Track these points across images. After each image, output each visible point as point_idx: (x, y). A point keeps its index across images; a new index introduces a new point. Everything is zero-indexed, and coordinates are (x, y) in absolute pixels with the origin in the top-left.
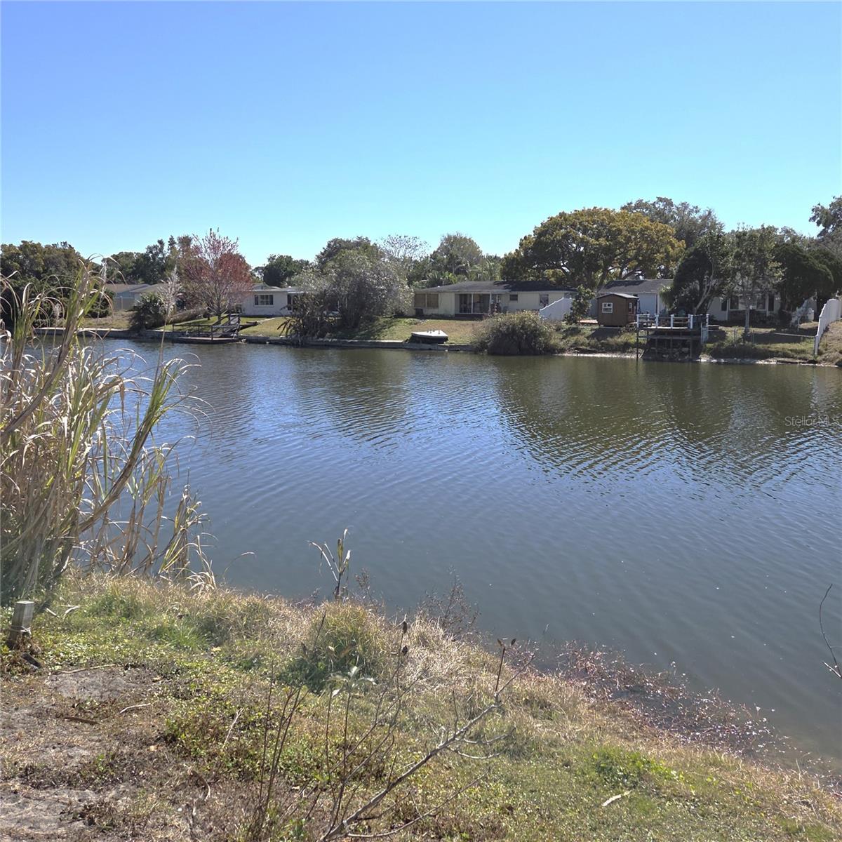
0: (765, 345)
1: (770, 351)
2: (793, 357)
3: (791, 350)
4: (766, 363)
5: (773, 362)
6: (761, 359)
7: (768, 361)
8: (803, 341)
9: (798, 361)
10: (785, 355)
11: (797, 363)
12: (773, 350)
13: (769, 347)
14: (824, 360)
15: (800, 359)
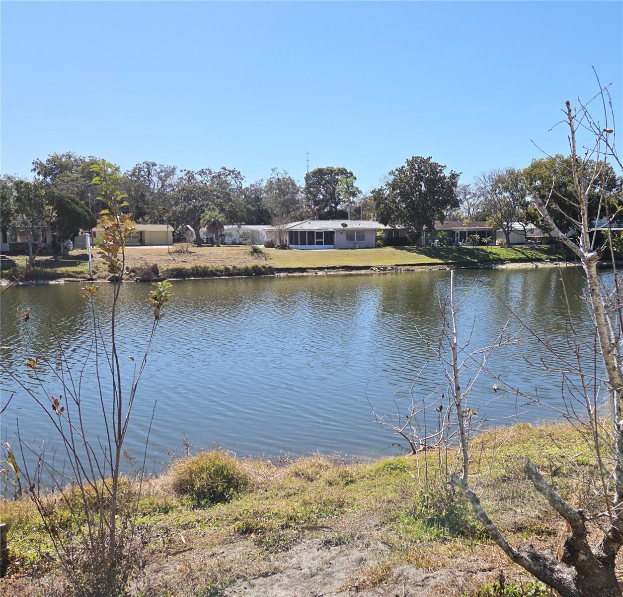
0: (52, 269)
1: (57, 274)
2: (75, 277)
3: (73, 272)
4: (57, 283)
5: (62, 281)
6: (52, 280)
7: (58, 281)
8: (79, 265)
9: (80, 280)
10: (69, 276)
11: (80, 281)
12: (59, 272)
13: (56, 271)
14: (98, 277)
15: (81, 278)
